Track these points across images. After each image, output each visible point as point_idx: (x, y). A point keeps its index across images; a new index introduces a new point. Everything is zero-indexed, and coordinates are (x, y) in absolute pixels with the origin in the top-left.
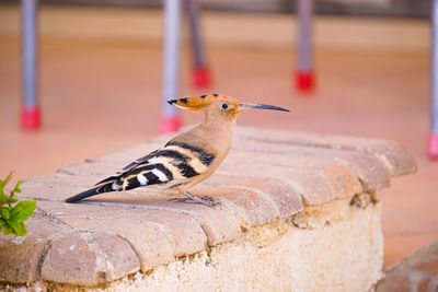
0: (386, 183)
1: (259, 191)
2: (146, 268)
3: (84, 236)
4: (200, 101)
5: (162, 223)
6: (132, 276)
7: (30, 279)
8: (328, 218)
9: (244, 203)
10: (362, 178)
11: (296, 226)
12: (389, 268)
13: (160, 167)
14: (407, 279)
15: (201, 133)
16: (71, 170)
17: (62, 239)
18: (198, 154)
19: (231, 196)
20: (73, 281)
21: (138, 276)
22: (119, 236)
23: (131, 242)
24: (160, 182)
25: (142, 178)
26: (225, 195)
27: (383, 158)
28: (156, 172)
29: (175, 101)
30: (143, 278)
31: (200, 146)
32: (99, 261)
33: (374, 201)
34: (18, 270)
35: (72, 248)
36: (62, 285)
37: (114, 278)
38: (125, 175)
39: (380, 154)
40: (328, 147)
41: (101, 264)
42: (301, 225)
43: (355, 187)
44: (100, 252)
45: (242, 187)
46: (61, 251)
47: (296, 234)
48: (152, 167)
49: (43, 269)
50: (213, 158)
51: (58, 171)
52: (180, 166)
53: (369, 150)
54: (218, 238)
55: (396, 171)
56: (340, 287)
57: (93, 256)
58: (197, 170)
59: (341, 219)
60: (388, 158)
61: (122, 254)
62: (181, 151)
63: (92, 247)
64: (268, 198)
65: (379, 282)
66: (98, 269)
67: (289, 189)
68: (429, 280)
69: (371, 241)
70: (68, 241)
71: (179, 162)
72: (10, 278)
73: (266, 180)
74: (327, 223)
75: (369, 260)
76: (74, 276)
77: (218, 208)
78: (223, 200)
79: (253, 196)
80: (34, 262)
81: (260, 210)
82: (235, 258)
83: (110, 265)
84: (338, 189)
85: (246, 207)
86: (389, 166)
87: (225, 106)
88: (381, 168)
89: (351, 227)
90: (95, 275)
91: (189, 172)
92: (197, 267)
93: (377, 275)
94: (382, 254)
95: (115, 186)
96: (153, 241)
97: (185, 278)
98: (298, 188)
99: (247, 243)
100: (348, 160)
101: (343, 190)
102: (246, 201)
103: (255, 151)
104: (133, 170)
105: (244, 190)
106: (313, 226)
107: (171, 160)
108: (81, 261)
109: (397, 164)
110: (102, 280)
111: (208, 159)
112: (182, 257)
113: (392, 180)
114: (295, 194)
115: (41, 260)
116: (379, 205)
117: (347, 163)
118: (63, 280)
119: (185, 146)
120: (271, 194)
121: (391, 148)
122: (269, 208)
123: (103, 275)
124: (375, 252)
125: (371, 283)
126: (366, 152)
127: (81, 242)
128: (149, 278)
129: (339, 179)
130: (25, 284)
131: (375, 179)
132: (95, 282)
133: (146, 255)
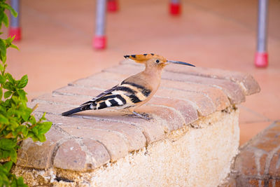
0: (243, 100)
1: (173, 109)
2: (113, 160)
3: (78, 141)
4: (143, 57)
5: (121, 132)
6: (105, 165)
7: (47, 166)
8: (210, 121)
9: (165, 117)
10: (230, 97)
11: (193, 127)
12: (242, 147)
13: (119, 96)
14: (253, 154)
15: (143, 77)
16: (61, 91)
17: (66, 143)
18: (141, 90)
19: (158, 113)
20: (72, 168)
21: (109, 164)
22: (98, 141)
23: (105, 145)
24: (118, 105)
25: (108, 103)
26: (155, 112)
27: (241, 84)
28: (116, 99)
29: (128, 56)
30: (111, 165)
31: (143, 85)
32: (88, 157)
33: (235, 109)
34: (40, 161)
35: (71, 149)
36: (66, 170)
37: (96, 167)
38: (98, 100)
39: (240, 82)
40: (209, 76)
41: (89, 159)
42: (196, 127)
43: (226, 103)
44: (88, 151)
45: (163, 106)
46: (65, 151)
47: (193, 132)
48: (114, 96)
49: (54, 161)
50: (150, 92)
51: (53, 92)
52: (130, 97)
53: (233, 79)
54: (152, 139)
55: (249, 92)
56: (216, 161)
57: (84, 154)
58: (140, 99)
59: (217, 121)
60: (244, 84)
61: (100, 153)
62: (132, 87)
63: (83, 148)
64: (179, 113)
65: (237, 156)
66: (87, 162)
67: (190, 107)
68: (266, 155)
69: (233, 132)
70: (69, 145)
71: (130, 94)
72: (35, 166)
73: (177, 101)
74: (210, 123)
75: (231, 144)
76: (73, 166)
77: (151, 120)
78: (153, 115)
79: (170, 112)
80: (49, 156)
81: (175, 121)
82: (160, 149)
83: (94, 160)
84: (217, 105)
85: (167, 120)
86: (245, 89)
87: (158, 61)
88: (241, 91)
89: (223, 125)
90: (85, 166)
91: (136, 100)
92: (140, 157)
93: (236, 152)
94: (238, 139)
95: (92, 107)
96: (117, 144)
97: (134, 164)
98: (195, 106)
99: (167, 140)
100: (222, 86)
101: (220, 105)
102: (167, 116)
103: (167, 79)
104: (102, 98)
105: (165, 108)
106: (202, 126)
107: (125, 92)
108: (77, 157)
109: (249, 88)
110: (89, 168)
111: (147, 93)
112: (132, 152)
113: (246, 97)
114: (193, 109)
115: (54, 155)
116: (238, 111)
117: (221, 88)
118: (67, 168)
119: (134, 85)
120: (181, 110)
121: (246, 78)
122: (179, 119)
123: (90, 166)
124: (235, 138)
125: (232, 157)
126: (232, 81)
127: (76, 145)
128: (114, 165)
129: (217, 99)
130: (44, 169)
131: (237, 97)
132: (85, 170)
133: (113, 152)
